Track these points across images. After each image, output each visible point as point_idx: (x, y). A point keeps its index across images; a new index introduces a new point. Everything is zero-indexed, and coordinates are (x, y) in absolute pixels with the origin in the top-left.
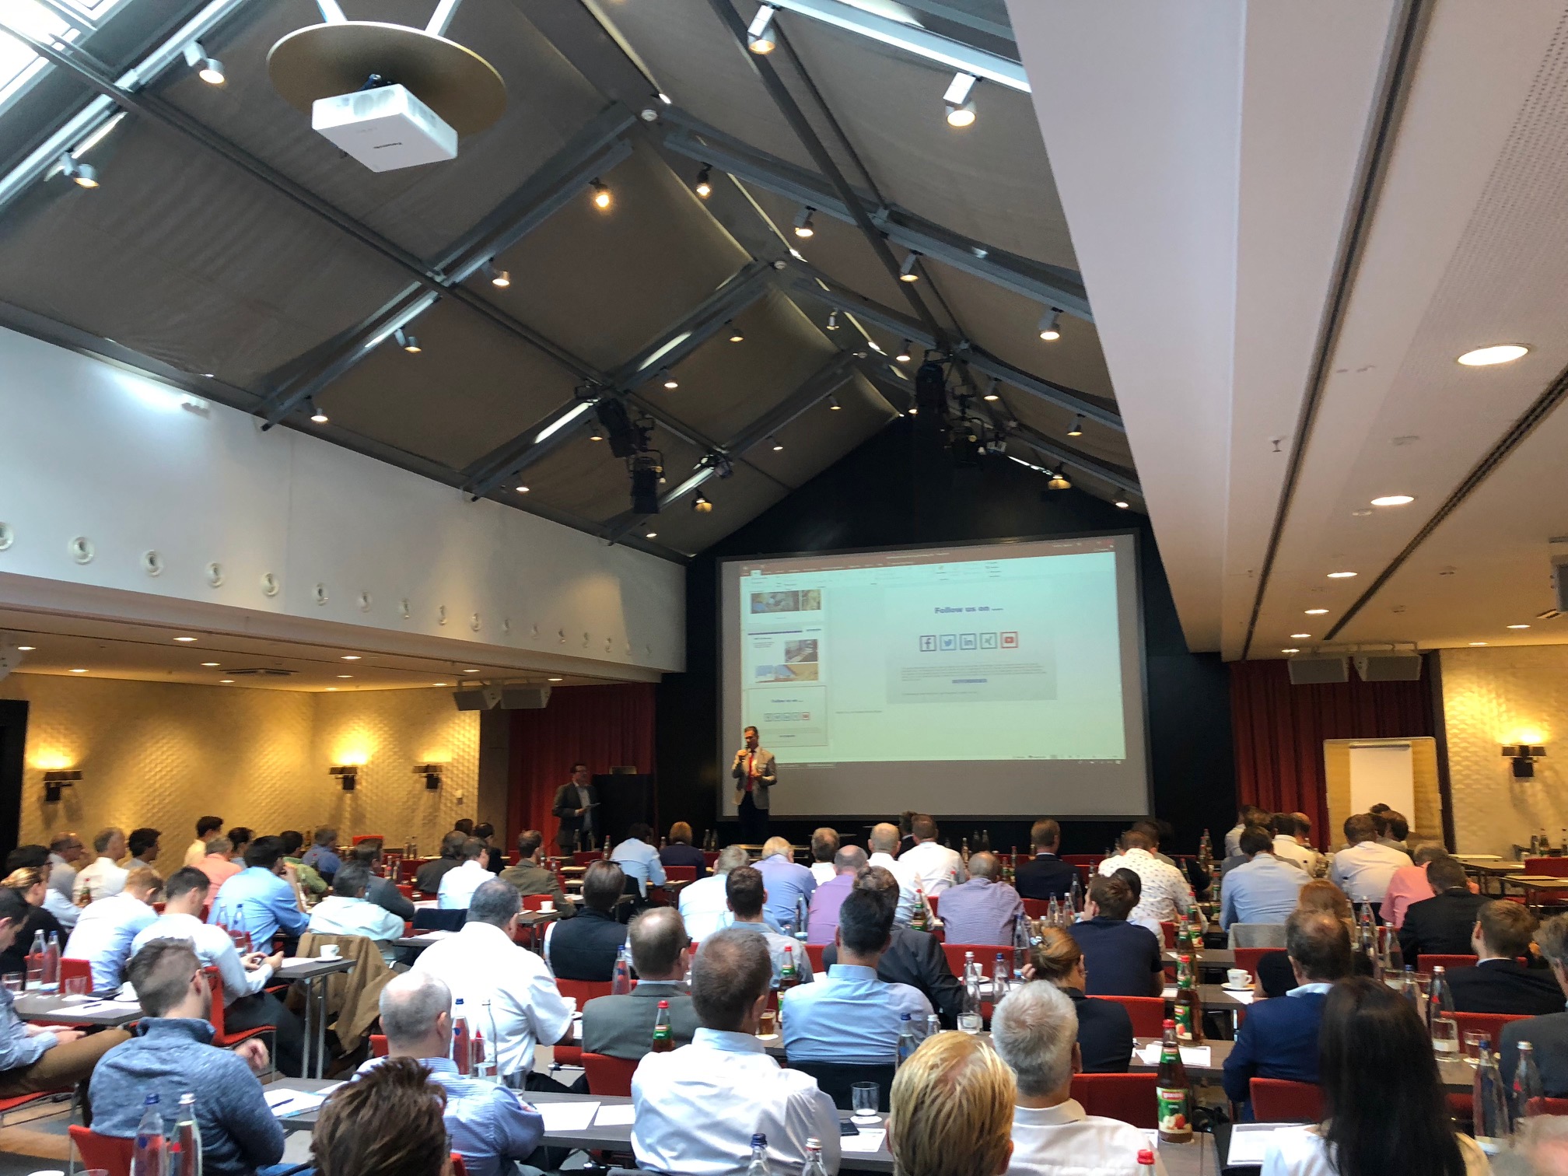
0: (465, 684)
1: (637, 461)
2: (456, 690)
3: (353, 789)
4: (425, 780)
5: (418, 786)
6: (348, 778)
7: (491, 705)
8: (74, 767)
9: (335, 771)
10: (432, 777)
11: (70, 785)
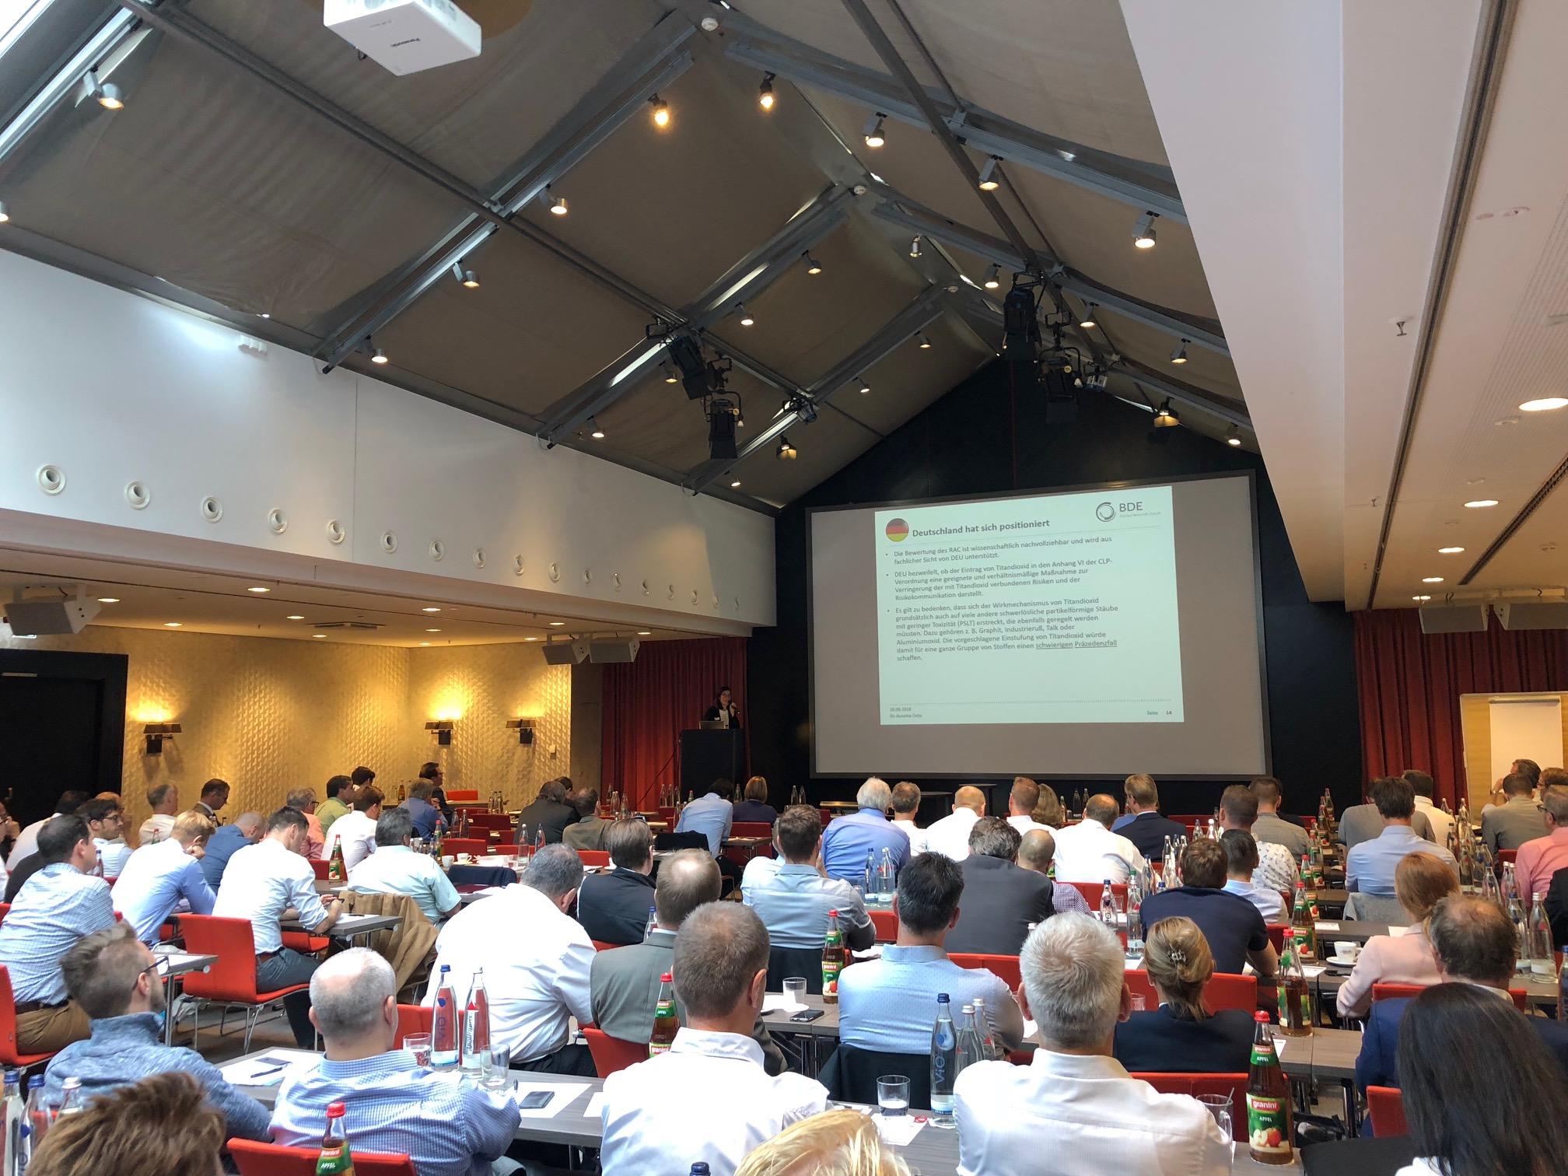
0: (554, 638)
1: (714, 404)
2: (546, 644)
3: (449, 743)
4: (518, 735)
5: (512, 741)
6: (444, 733)
7: (580, 659)
8: (175, 720)
9: (430, 726)
10: (526, 732)
11: (171, 738)
